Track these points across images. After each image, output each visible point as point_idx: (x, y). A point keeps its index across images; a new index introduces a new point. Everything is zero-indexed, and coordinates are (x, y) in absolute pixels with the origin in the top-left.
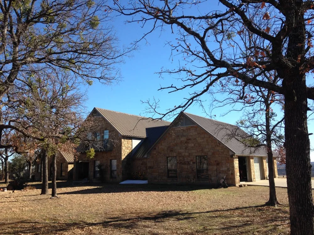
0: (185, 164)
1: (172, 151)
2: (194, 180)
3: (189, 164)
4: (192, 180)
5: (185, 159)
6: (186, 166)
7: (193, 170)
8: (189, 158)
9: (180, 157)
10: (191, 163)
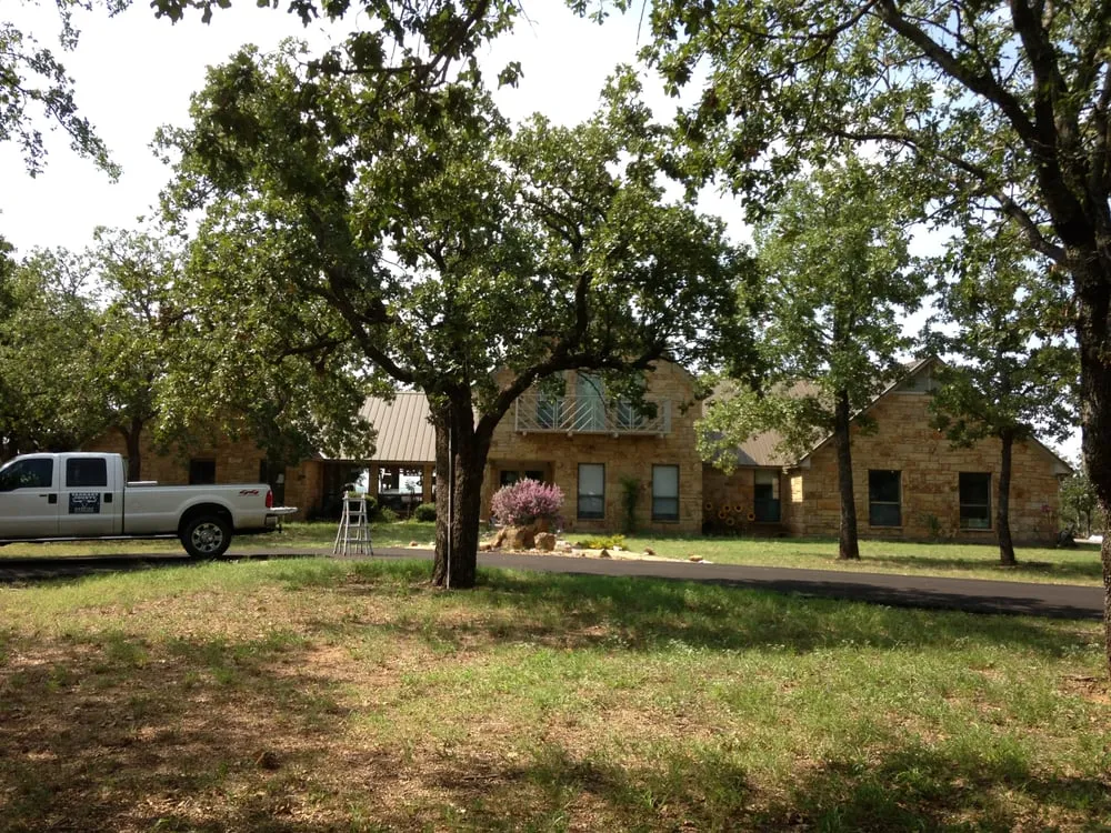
0: (927, 490)
1: (888, 455)
2: (952, 531)
3: (941, 492)
4: (947, 531)
5: (928, 477)
6: (930, 497)
7: (950, 508)
8: (941, 478)
9: (911, 472)
10: (947, 489)
